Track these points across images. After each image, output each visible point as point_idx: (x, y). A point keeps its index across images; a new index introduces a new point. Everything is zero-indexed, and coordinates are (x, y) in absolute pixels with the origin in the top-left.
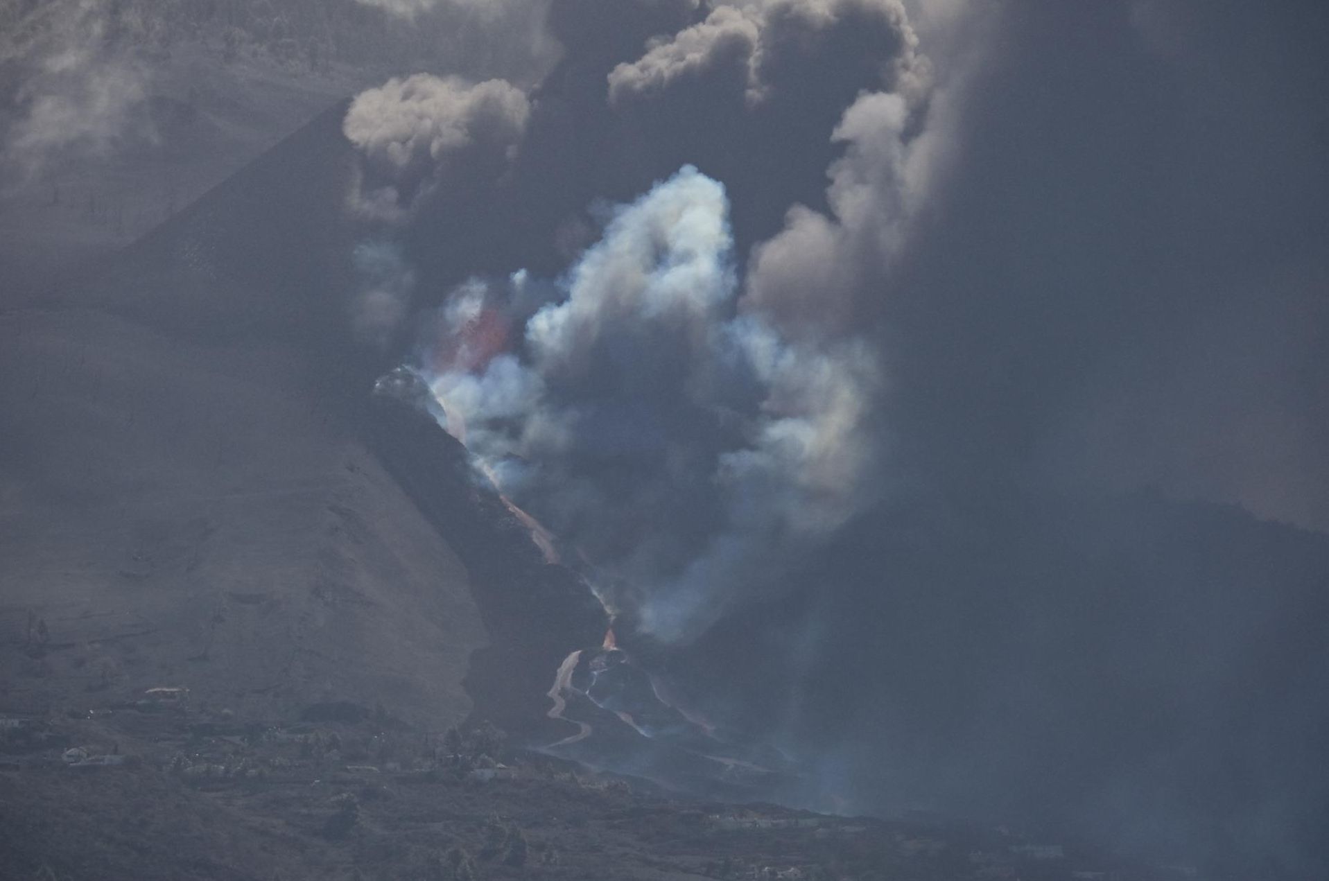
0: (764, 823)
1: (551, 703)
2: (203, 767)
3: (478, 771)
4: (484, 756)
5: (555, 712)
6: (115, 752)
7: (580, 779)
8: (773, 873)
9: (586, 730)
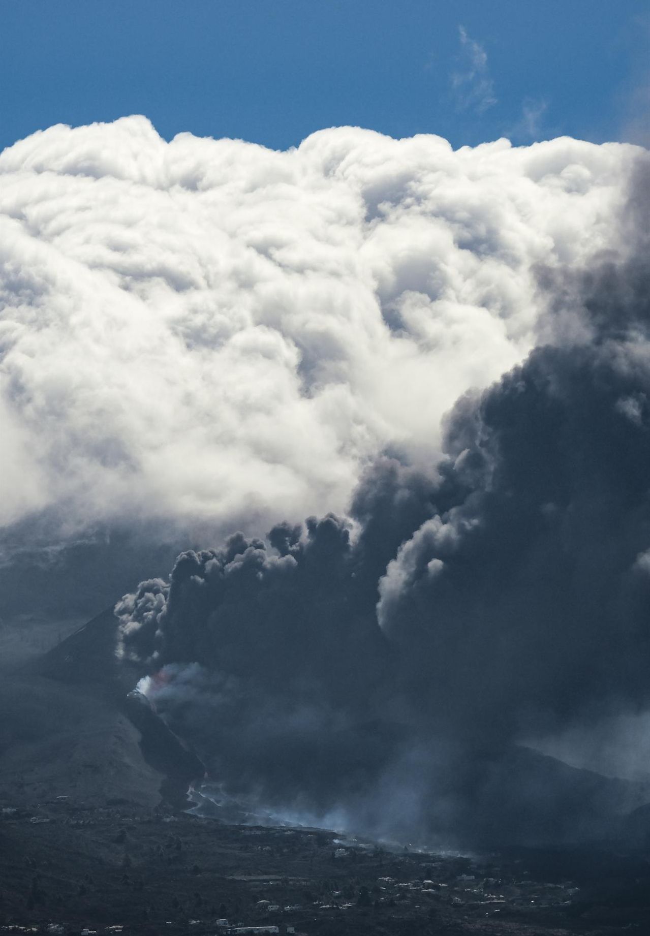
0: (258, 833)
1: (188, 796)
2: (75, 822)
3: (165, 819)
4: (167, 814)
5: (189, 799)
6: (48, 818)
7: (198, 820)
8: (262, 849)
9: (200, 805)
